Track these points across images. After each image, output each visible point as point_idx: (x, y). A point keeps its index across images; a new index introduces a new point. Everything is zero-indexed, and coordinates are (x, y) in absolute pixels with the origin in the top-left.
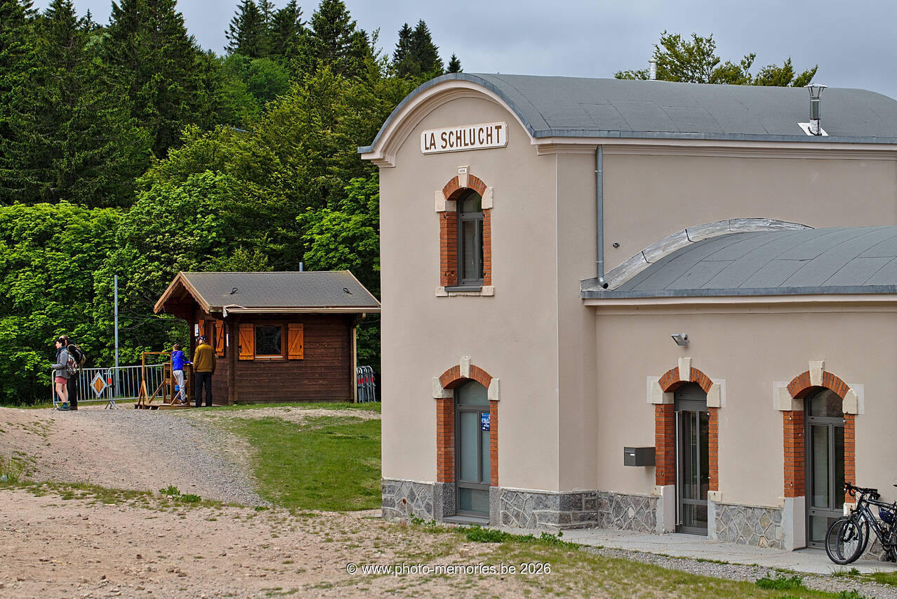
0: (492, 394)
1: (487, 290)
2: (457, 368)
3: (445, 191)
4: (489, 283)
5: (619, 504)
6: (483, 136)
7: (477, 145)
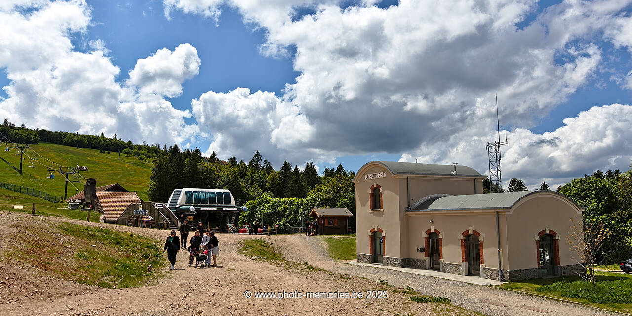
0: (383, 234)
1: (382, 210)
2: (374, 228)
3: (371, 188)
4: (382, 209)
5: (415, 261)
6: (380, 175)
7: (379, 177)
